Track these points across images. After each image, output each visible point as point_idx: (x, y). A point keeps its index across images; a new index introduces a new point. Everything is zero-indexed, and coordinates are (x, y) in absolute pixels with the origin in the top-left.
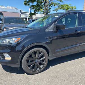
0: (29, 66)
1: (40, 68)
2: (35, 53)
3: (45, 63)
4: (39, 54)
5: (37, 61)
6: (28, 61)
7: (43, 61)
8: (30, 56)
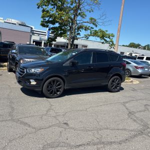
0: (49, 91)
1: (57, 94)
2: (54, 81)
3: (61, 90)
4: (57, 82)
5: (55, 88)
6: (48, 87)
7: (60, 88)
8: (50, 83)
